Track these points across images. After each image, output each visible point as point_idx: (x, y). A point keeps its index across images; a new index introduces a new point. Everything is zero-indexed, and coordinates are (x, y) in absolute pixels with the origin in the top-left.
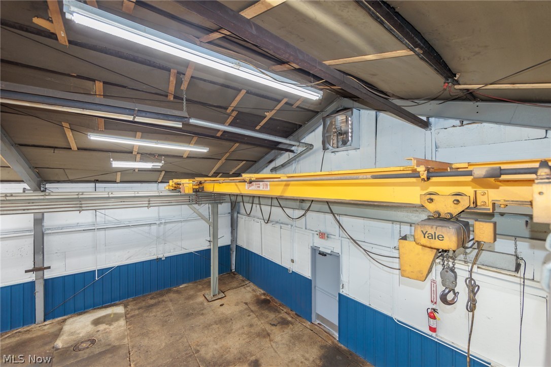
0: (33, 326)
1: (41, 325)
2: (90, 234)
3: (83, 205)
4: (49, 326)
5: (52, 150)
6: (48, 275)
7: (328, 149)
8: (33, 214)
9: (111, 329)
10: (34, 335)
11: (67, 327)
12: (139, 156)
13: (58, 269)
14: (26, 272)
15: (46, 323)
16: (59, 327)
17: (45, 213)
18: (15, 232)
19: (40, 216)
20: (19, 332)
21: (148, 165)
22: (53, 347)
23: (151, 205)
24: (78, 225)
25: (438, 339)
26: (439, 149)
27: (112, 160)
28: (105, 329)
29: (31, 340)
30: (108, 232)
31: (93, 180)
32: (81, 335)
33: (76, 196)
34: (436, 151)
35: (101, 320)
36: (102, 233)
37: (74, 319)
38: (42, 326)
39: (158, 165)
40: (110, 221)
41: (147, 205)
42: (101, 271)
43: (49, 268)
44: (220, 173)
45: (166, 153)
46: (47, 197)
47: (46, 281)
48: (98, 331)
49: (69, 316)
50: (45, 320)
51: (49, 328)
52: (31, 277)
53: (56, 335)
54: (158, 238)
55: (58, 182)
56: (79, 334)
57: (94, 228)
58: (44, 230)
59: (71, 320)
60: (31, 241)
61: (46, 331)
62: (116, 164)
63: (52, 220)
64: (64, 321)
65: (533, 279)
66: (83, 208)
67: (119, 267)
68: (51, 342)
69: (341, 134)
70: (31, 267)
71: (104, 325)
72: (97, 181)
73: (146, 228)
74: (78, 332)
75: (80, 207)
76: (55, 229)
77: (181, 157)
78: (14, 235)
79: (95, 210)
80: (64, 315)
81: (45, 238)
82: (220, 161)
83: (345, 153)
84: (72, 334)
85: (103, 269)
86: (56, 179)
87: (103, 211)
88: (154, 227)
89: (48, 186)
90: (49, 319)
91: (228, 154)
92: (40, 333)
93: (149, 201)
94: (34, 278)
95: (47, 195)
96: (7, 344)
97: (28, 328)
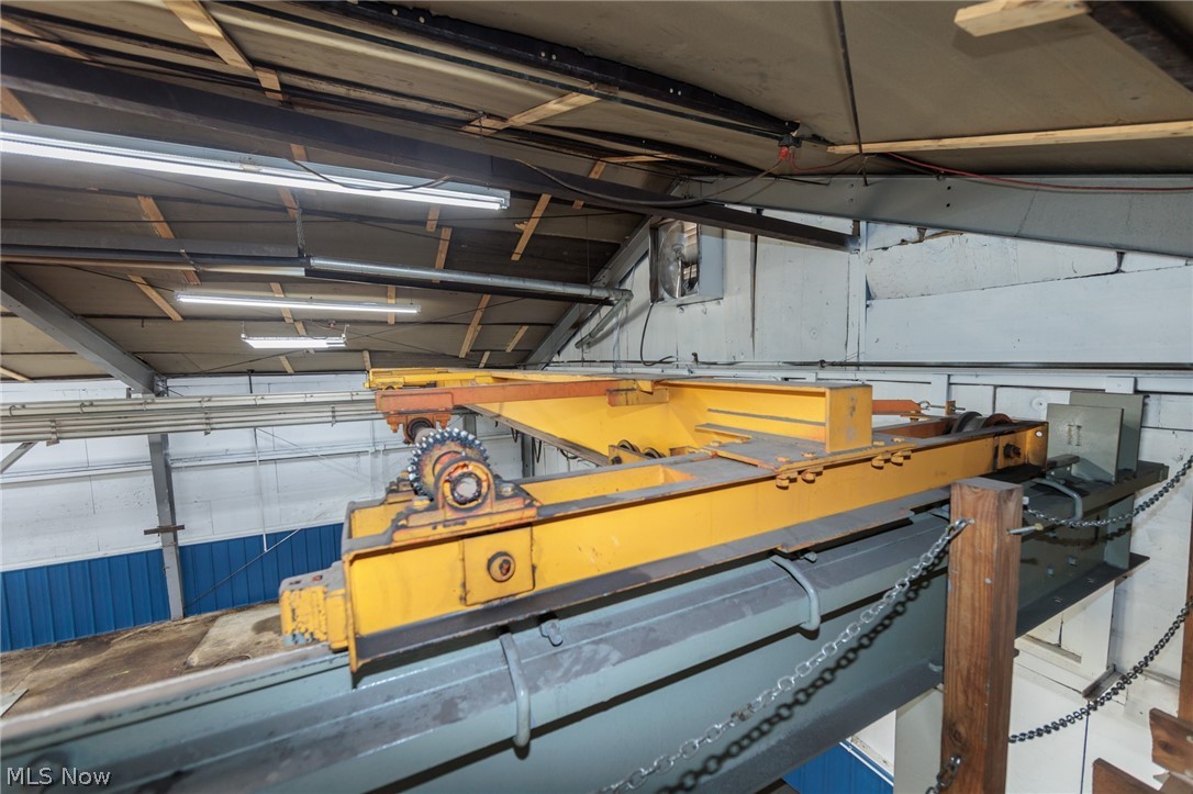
0: (167, 623)
1: (179, 622)
2: (249, 470)
3: (212, 421)
4: (188, 626)
5: (139, 322)
6: (184, 539)
7: (662, 299)
8: (146, 436)
9: (279, 642)
10: (164, 640)
11: (215, 632)
12: (299, 326)
13: (199, 530)
14: (146, 532)
15: (187, 620)
16: (204, 628)
17: (169, 435)
18: (127, 464)
19: (158, 438)
20: (145, 631)
21: (321, 343)
22: (185, 663)
23: (337, 419)
24: (227, 453)
25: (854, 749)
26: (873, 302)
27: (243, 336)
28: (270, 641)
29: (158, 647)
30: (280, 466)
31: (245, 370)
32: (231, 647)
33: (198, 405)
34: (867, 306)
35: (268, 624)
36: (271, 467)
37: (230, 617)
38: (178, 625)
39: (339, 342)
40: (282, 446)
41: (330, 419)
42: (273, 537)
43: (182, 527)
44: (485, 351)
45: (351, 318)
46: (149, 407)
47: (182, 549)
48: (259, 643)
49: (224, 611)
50: (185, 616)
51: (188, 630)
52: (154, 543)
53: (195, 643)
54: (373, 479)
55: (185, 375)
56: (228, 644)
57: (254, 459)
58: (170, 462)
59: (225, 618)
60: (149, 480)
61: (183, 634)
62: (258, 343)
63: (184, 445)
64: (214, 619)
65: (1059, 646)
66: (214, 426)
67: (304, 531)
68: (183, 654)
69: (686, 264)
70: (155, 524)
71: (271, 633)
72: (251, 372)
73: (351, 460)
74: (228, 641)
75: (207, 424)
76: (190, 459)
77: (385, 323)
78: (125, 469)
79: (255, 427)
80: (217, 609)
81: (174, 475)
82: (471, 329)
83: (699, 307)
84: (219, 643)
85: (275, 534)
86: (180, 370)
87: (269, 429)
88: (366, 460)
89: (170, 382)
90: (193, 614)
91: (479, 315)
92: (173, 637)
93: (335, 411)
94: (161, 544)
95: (148, 403)
96: (124, 649)
97: (159, 627)
